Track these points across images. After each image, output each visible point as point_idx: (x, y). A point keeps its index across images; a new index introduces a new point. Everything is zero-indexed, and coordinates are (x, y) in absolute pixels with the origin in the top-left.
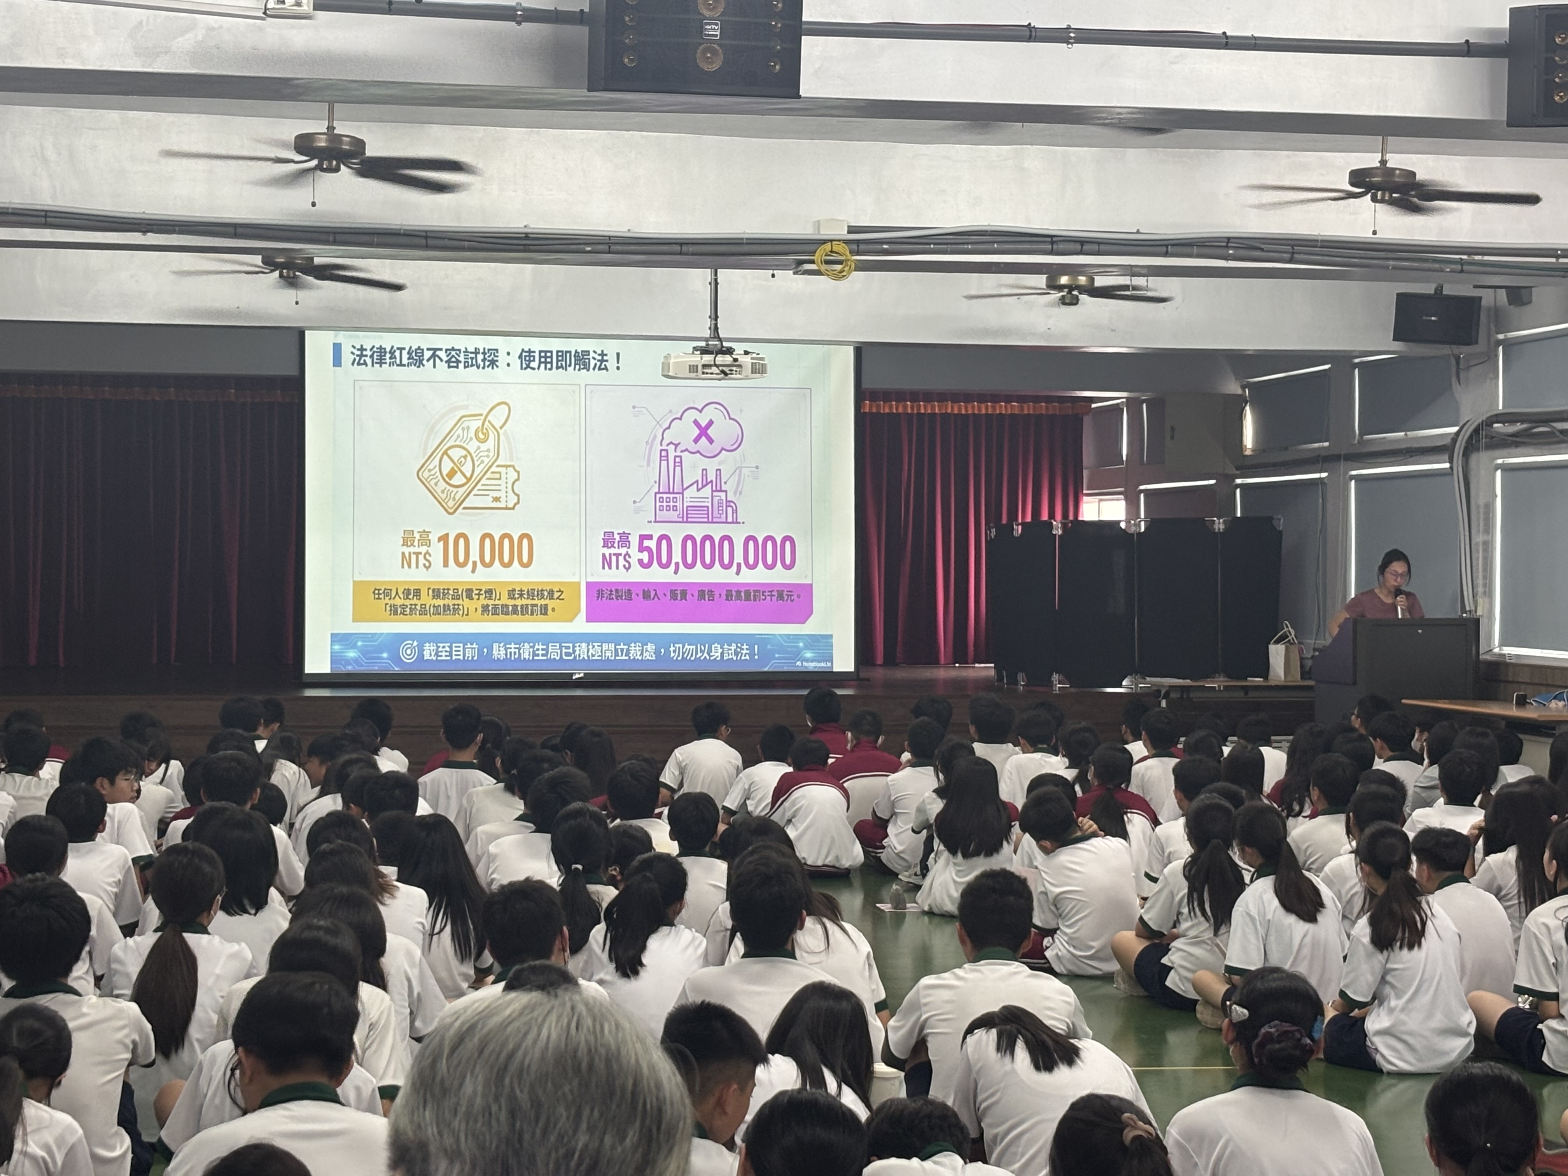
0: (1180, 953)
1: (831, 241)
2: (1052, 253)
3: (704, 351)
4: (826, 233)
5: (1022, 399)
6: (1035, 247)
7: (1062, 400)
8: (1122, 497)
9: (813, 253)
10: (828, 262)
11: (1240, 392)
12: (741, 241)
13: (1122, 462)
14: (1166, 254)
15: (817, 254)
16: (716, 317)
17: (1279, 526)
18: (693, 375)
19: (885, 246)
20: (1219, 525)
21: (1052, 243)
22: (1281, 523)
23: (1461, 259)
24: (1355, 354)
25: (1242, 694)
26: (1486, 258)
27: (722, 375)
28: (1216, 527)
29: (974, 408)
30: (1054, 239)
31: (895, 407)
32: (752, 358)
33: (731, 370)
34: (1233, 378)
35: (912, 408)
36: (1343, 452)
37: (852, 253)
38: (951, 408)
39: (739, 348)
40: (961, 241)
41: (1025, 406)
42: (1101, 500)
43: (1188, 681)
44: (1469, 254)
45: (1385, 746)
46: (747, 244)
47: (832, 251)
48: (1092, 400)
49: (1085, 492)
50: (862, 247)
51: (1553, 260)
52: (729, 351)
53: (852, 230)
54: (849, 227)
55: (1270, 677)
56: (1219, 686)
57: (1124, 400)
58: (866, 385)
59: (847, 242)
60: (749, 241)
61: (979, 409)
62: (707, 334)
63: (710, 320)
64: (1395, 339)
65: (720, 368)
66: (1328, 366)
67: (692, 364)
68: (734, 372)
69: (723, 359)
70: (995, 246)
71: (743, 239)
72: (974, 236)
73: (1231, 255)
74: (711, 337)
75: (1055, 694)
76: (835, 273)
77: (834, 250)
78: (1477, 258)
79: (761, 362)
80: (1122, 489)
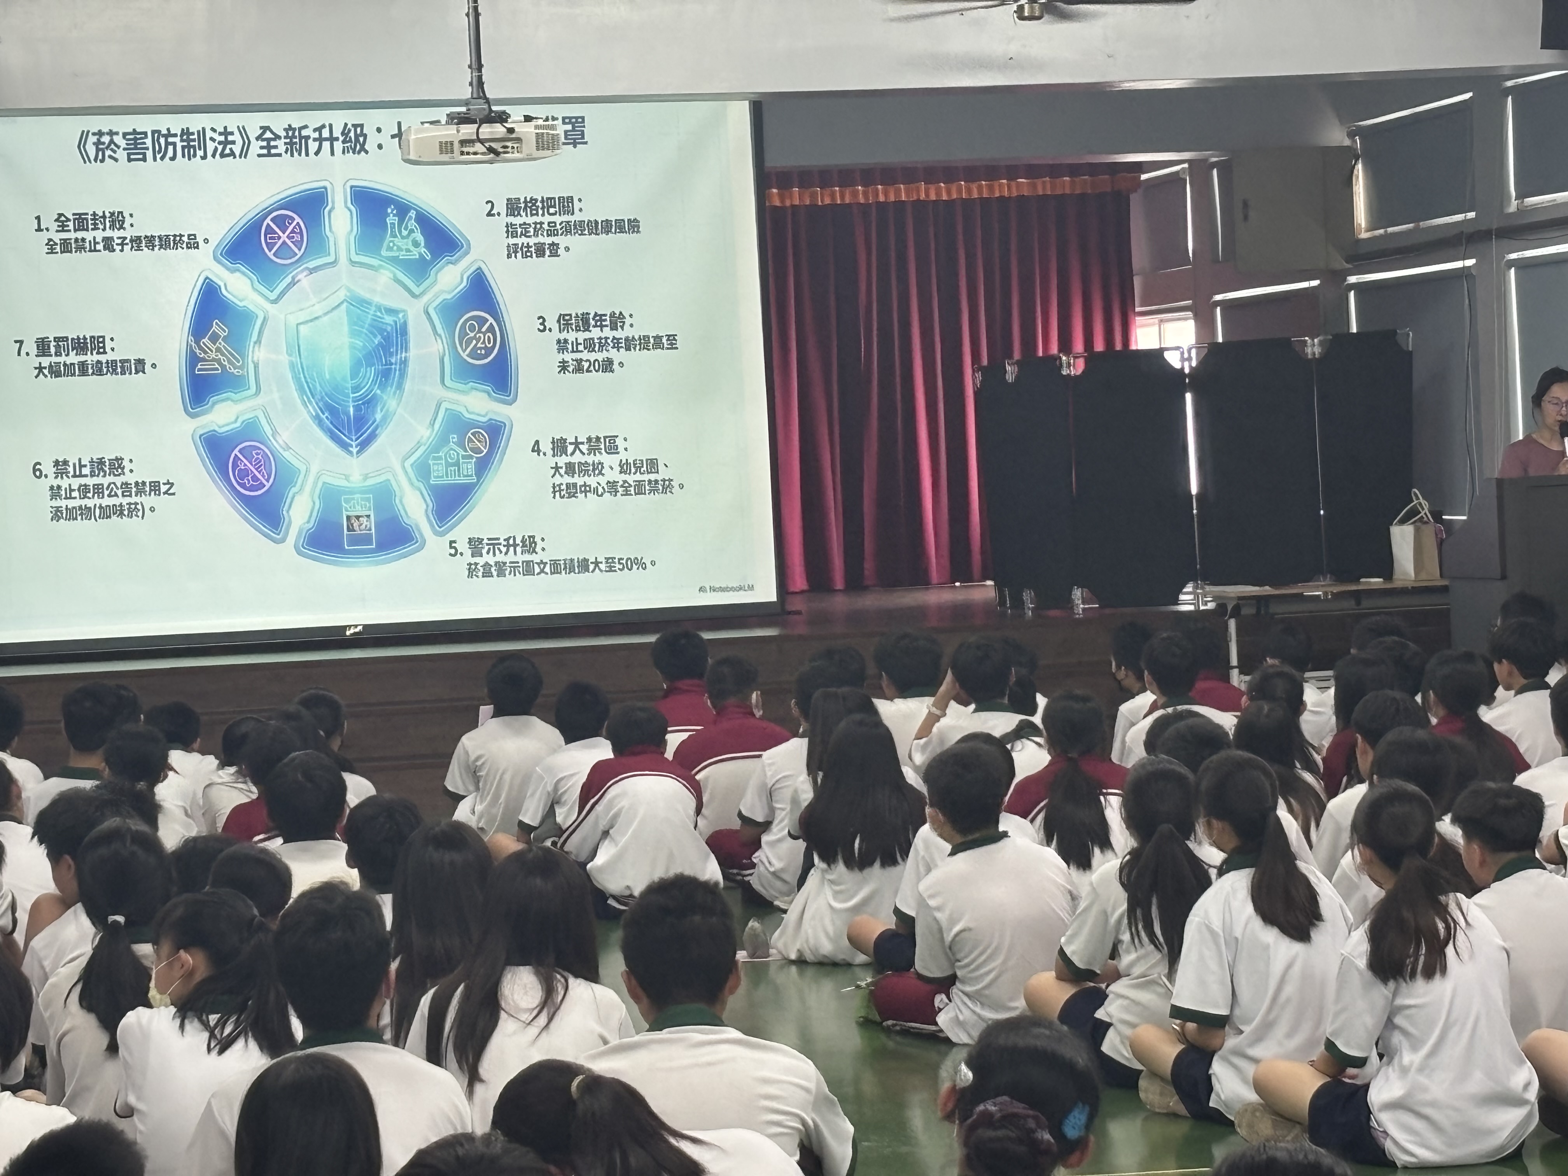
0: (1120, 1002)
3: (463, 119)
5: (1033, 171)
7: (1094, 169)
8: (1189, 314)
11: (1347, 142)
13: (1185, 260)
16: (479, 66)
17: (1408, 347)
18: (445, 158)
20: (1313, 347)
22: (1410, 339)
24: (1506, 72)
25: (1352, 603)
27: (492, 155)
28: (1309, 350)
29: (961, 190)
31: (838, 195)
32: (536, 127)
33: (506, 147)
34: (1337, 122)
35: (865, 194)
36: (1495, 227)
38: (925, 192)
39: (516, 113)
41: (1039, 182)
42: (1161, 321)
43: (1267, 588)
45: (1516, 671)
48: (1140, 167)
49: (1138, 309)
52: (502, 118)
55: (1395, 577)
56: (1325, 593)
57: (1186, 165)
58: (773, 161)
61: (969, 191)
62: (467, 93)
63: (470, 70)
64: (1544, 46)
65: (487, 145)
66: (1469, 95)
67: (444, 140)
68: (509, 150)
69: (489, 130)
74: (474, 98)
75: (1078, 619)
79: (551, 132)
80: (1190, 302)
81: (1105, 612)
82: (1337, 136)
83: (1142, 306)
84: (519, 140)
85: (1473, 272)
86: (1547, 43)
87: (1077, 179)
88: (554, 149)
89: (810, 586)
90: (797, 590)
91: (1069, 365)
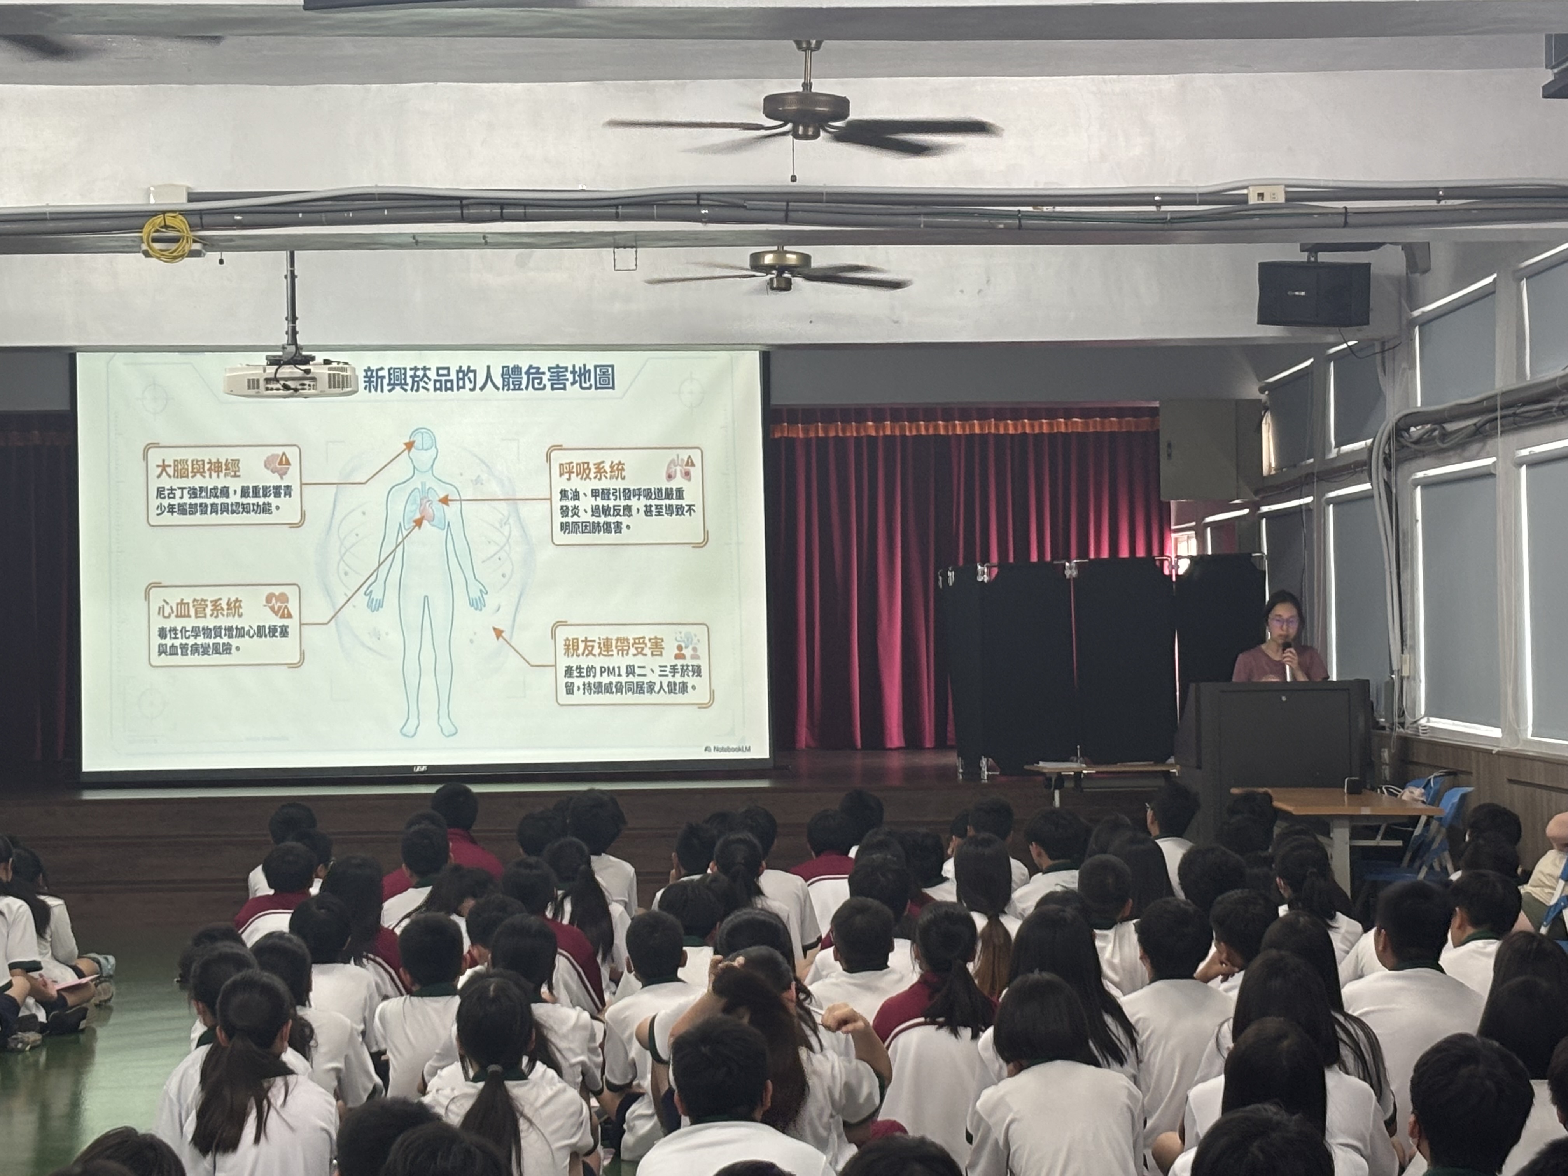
1: (164, 212)
2: (462, 219)
3: (274, 362)
4: (153, 202)
6: (439, 212)
8: (1193, 533)
9: (140, 229)
10: (155, 240)
11: (1259, 396)
12: (43, 217)
14: (617, 217)
15: (146, 229)
16: (295, 319)
17: (1263, 568)
18: (252, 392)
19: (238, 218)
21: (462, 207)
22: (1263, 562)
23: (1019, 211)
26: (1058, 209)
27: (290, 392)
29: (1025, 426)
30: (465, 202)
32: (331, 369)
33: (303, 385)
34: (1254, 378)
36: (1315, 471)
37: (193, 227)
40: (344, 208)
42: (1188, 537)
44: (1034, 205)
46: (52, 219)
47: (166, 227)
50: (207, 219)
51: (1153, 208)
53: (193, 197)
54: (189, 194)
59: (184, 213)
60: (54, 216)
61: (1032, 427)
63: (286, 322)
64: (1261, 321)
65: (282, 382)
66: (1312, 360)
67: (251, 378)
68: (306, 387)
69: (290, 370)
70: (386, 212)
71: (45, 214)
72: (358, 200)
73: (704, 215)
74: (289, 344)
75: (985, 784)
76: (166, 253)
77: (168, 223)
78: (1045, 209)
79: (342, 373)
80: (1194, 524)
81: (1003, 779)
82: (1252, 391)
83: (1176, 524)
84: (314, 379)
85: (1311, 507)
86: (1263, 319)
87: (1107, 421)
88: (343, 387)
89: (906, 742)
90: (894, 747)
91: (983, 573)
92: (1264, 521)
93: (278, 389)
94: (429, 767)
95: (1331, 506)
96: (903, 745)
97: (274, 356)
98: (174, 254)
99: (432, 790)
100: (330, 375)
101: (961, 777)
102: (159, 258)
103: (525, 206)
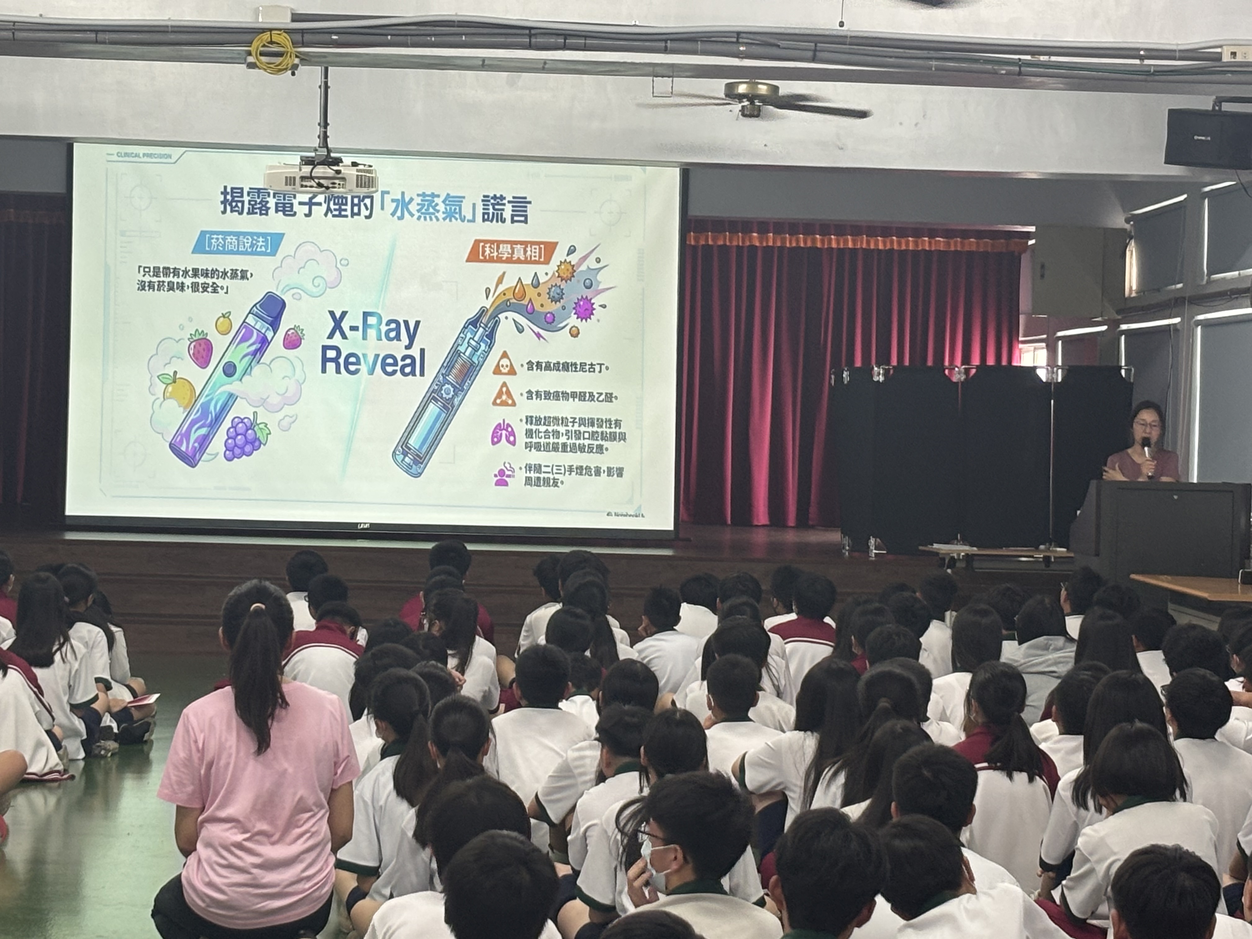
1: (271, 30)
2: (530, 47)
4: (262, 21)
6: (510, 40)
7: (994, 234)
8: (1044, 345)
9: (250, 43)
10: (262, 54)
11: (1127, 226)
12: (166, 29)
14: (665, 51)
15: (255, 44)
16: (326, 125)
17: (1130, 379)
18: (289, 188)
19: (334, 37)
20: (1053, 374)
21: (530, 36)
22: (1132, 374)
23: (1020, 59)
26: (1053, 58)
27: (324, 189)
29: (893, 243)
30: (533, 32)
32: (358, 171)
33: (334, 183)
36: (1187, 295)
37: (295, 44)
39: (347, 160)
40: (426, 32)
42: (1035, 349)
43: (975, 549)
44: (1033, 54)
46: (172, 32)
47: (271, 42)
49: (1021, 339)
50: (307, 37)
51: (1137, 62)
52: (338, 161)
53: (296, 18)
54: (293, 14)
59: (288, 31)
60: (176, 29)
61: (899, 244)
62: (316, 143)
63: (319, 127)
64: (1166, 162)
65: (316, 180)
66: (1185, 196)
67: (288, 175)
68: (337, 186)
69: (322, 170)
70: (464, 38)
71: (167, 26)
72: (438, 26)
73: (742, 52)
74: (319, 147)
75: (872, 561)
76: (272, 66)
77: (273, 40)
78: (1042, 58)
79: (368, 175)
80: (1045, 336)
81: (890, 557)
82: (1119, 221)
83: (1024, 336)
84: (343, 179)
85: (1178, 327)
86: (1170, 160)
88: (369, 187)
89: (771, 521)
90: (760, 524)
91: (879, 374)
92: (1123, 338)
93: (311, 187)
94: (371, 524)
95: (1199, 327)
96: (768, 523)
97: (308, 157)
98: (279, 67)
99: (429, 546)
100: (357, 176)
101: (847, 554)
102: (265, 70)
103: (586, 37)
